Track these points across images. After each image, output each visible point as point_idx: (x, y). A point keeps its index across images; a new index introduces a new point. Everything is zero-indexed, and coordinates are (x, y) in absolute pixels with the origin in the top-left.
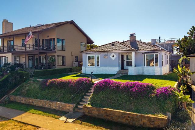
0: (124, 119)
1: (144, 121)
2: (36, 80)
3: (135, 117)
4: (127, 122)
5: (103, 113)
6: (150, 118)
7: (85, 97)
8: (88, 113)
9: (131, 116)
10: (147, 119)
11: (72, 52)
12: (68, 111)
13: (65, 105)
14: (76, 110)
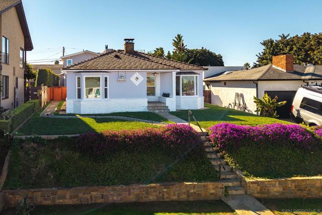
8: (261, 192)
12: (212, 197)
13: (204, 186)
14: (230, 192)
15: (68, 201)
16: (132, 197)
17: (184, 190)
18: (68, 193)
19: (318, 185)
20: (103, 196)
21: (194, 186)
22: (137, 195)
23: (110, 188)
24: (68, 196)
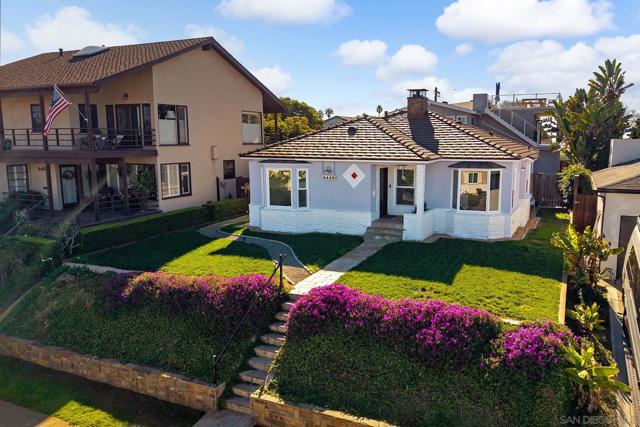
2: (88, 271)
7: (259, 351)
11: (212, 147)
12: (199, 406)
13: (188, 386)
14: (228, 405)
15: (41, 362)
16: (102, 375)
17: (162, 385)
18: (39, 352)
20: (73, 366)
21: (175, 383)
22: (108, 376)
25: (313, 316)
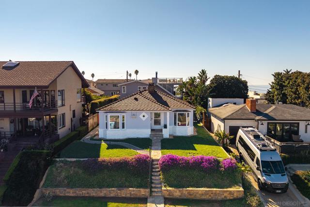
0: (208, 196)
1: (225, 194)
3: (218, 192)
4: (210, 197)
5: (186, 193)
6: (230, 191)
7: (153, 178)
8: (169, 195)
9: (214, 192)
10: (228, 193)
11: (70, 105)
12: (143, 196)
13: (139, 191)
14: (153, 194)
15: (71, 195)
16: (102, 194)
17: (129, 192)
18: (71, 191)
19: (200, 193)
20: (88, 193)
21: (134, 191)
22: (105, 194)
23: (92, 190)
24: (71, 192)
25: (169, 164)
